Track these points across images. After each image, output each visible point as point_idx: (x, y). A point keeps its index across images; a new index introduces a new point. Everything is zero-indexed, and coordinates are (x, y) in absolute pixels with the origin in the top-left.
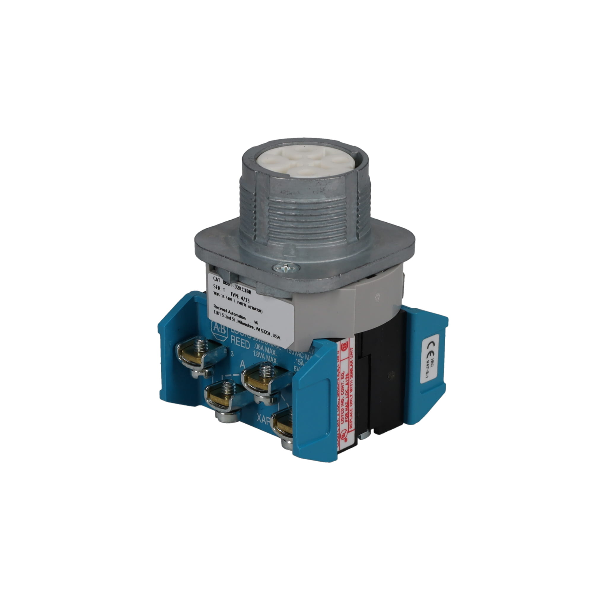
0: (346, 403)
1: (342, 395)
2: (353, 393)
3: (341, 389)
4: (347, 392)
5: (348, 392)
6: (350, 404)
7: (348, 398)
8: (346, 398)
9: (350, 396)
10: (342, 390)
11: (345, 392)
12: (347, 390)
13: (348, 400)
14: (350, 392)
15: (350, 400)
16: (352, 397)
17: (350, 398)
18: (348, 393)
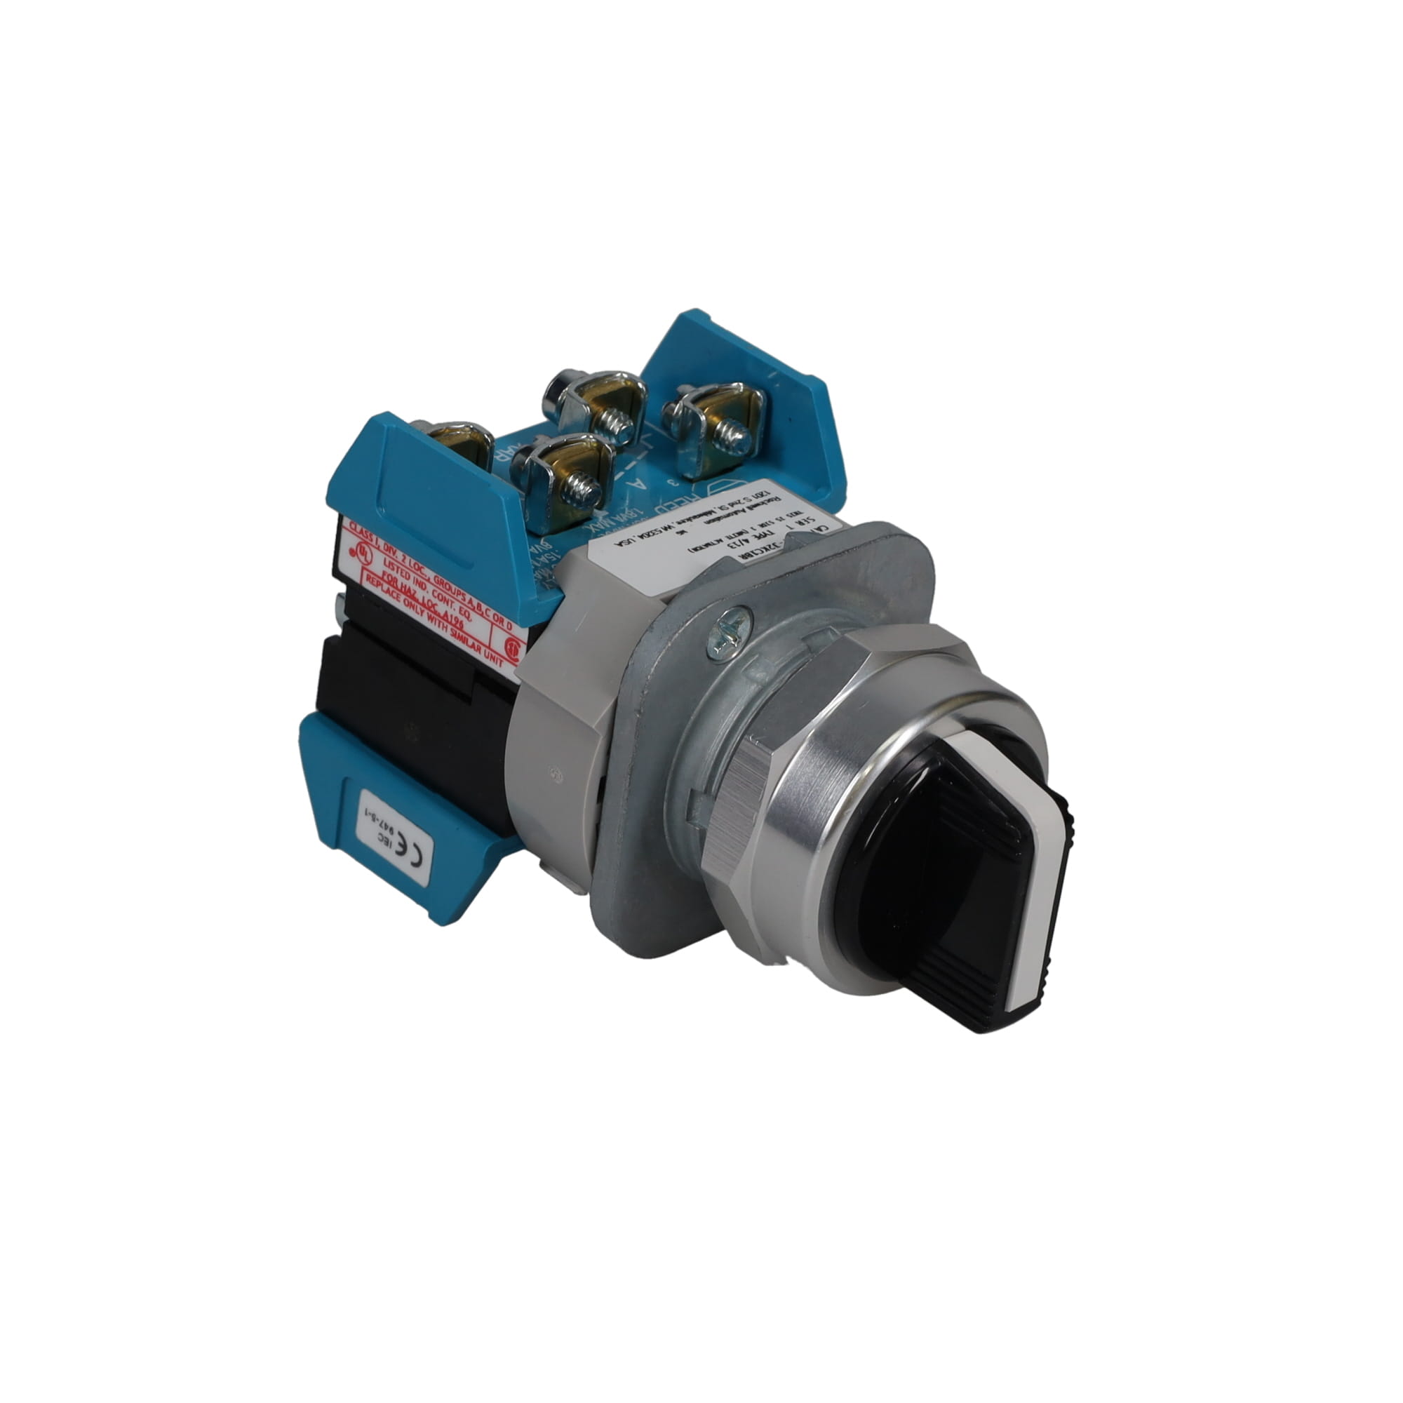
0: (415, 592)
1: (434, 591)
2: (423, 620)
3: (444, 595)
4: (434, 605)
5: (432, 609)
6: (410, 600)
7: (421, 601)
8: (424, 598)
9: (423, 609)
10: (440, 597)
11: (435, 601)
12: (436, 607)
13: (417, 601)
14: (430, 613)
15: (416, 604)
16: (418, 614)
17: (419, 606)
18: (429, 609)
